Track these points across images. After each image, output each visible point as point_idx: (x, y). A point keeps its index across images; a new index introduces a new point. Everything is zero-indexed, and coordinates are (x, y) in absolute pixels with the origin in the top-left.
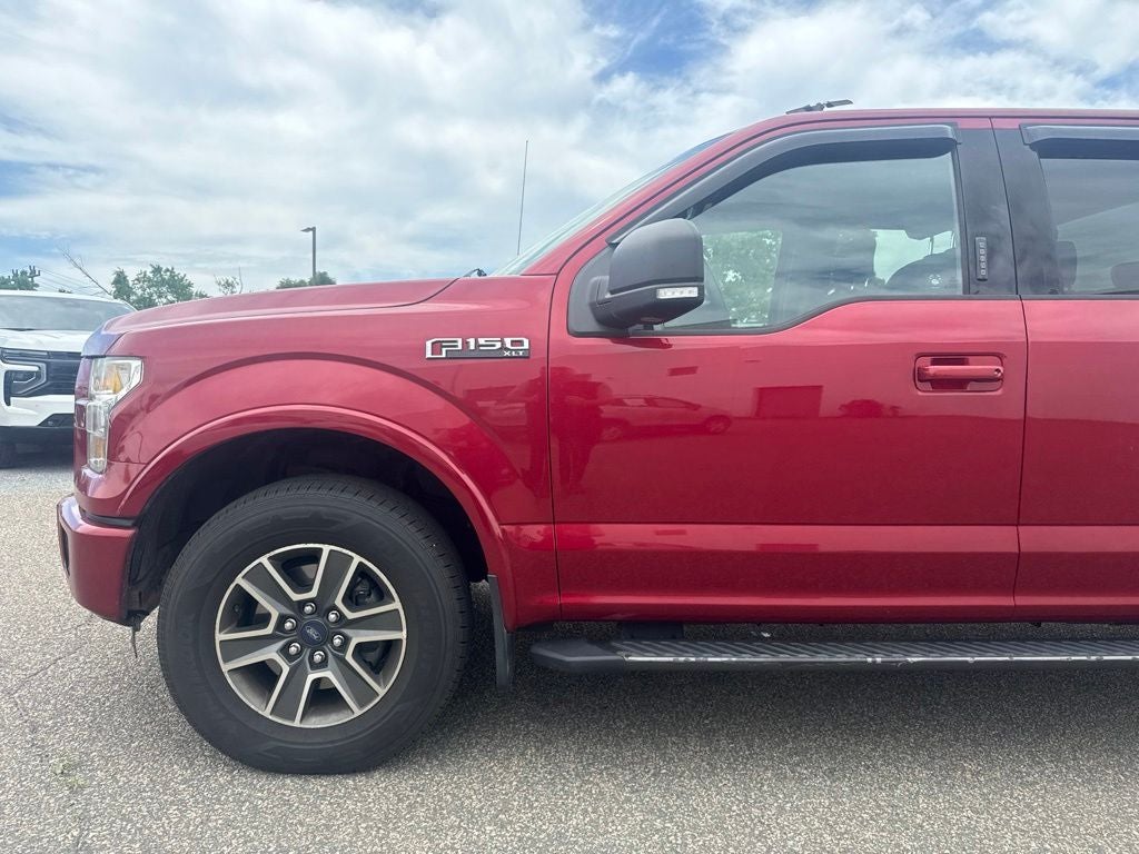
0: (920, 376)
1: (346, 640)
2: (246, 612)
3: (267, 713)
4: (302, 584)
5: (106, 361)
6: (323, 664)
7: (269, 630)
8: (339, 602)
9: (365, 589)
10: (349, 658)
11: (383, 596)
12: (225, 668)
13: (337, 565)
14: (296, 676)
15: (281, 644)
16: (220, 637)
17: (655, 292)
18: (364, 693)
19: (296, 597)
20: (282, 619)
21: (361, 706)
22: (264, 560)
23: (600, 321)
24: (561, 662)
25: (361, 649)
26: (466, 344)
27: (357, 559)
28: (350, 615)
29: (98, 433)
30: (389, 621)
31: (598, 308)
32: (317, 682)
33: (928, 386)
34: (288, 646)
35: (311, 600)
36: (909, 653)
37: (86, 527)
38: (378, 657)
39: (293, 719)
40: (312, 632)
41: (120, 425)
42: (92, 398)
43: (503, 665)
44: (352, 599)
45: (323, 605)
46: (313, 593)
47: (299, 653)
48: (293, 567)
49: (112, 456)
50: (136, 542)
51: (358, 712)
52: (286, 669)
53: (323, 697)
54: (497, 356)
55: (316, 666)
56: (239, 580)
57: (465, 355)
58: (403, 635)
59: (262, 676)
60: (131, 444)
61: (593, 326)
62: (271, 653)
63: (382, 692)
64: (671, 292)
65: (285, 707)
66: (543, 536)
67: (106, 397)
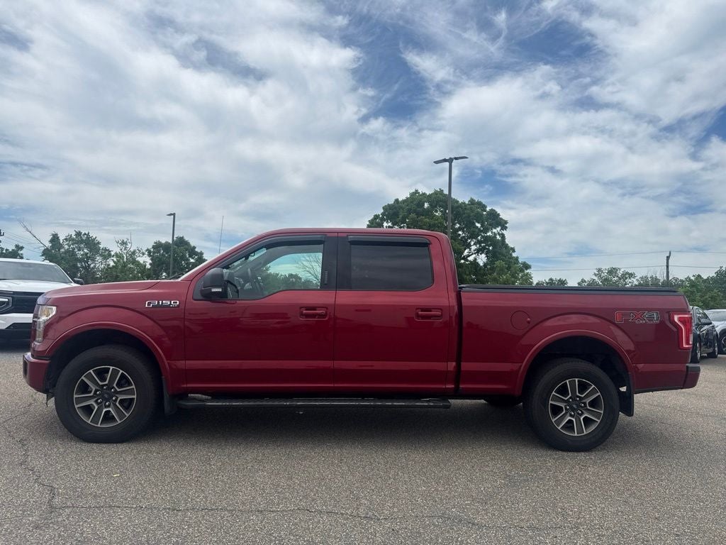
0: (302, 314)
1: (117, 398)
2: (84, 388)
3: (89, 422)
4: (103, 379)
5: (45, 307)
6: (109, 406)
7: (92, 394)
8: (115, 385)
9: (123, 381)
10: (117, 404)
11: (130, 384)
12: (76, 406)
13: (115, 373)
14: (99, 410)
15: (95, 399)
16: (75, 396)
17: (211, 290)
18: (121, 415)
19: (101, 383)
20: (96, 391)
21: (120, 420)
22: (91, 371)
23: (202, 296)
24: (186, 405)
25: (122, 402)
26: (158, 303)
27: (121, 371)
28: (118, 390)
29: (40, 330)
30: (131, 392)
31: (202, 292)
32: (108, 412)
33: (304, 317)
34: (98, 399)
35: (106, 385)
36: (298, 402)
37: (33, 360)
38: (127, 404)
39: (97, 424)
40: (106, 396)
41: (49, 326)
42: (39, 318)
43: (167, 408)
44: (119, 385)
45: (110, 386)
46: (107, 382)
47: (101, 402)
48: (102, 374)
49: (44, 337)
50: (50, 365)
51: (119, 422)
52: (96, 407)
53: (108, 417)
54: (168, 306)
55: (106, 407)
56: (83, 378)
57: (158, 306)
58: (135, 397)
59: (88, 410)
60: (51, 334)
61: (201, 298)
62: (92, 402)
63: (127, 415)
64: (214, 290)
65: (95, 420)
66: (181, 364)
67: (43, 318)
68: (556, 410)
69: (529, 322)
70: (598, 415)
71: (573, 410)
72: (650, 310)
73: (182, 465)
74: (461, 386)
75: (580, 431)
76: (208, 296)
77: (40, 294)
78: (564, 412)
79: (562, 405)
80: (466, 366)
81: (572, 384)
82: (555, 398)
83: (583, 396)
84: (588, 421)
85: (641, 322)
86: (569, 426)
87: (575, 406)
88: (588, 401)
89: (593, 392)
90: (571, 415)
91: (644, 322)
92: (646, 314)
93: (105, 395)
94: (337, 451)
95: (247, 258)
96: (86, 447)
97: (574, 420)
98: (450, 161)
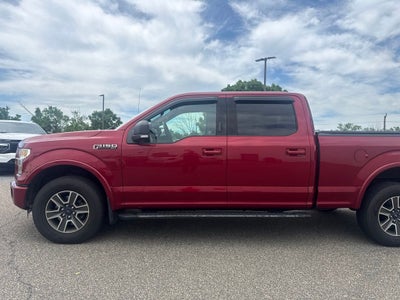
0: (204, 154)
1: (76, 213)
2: (53, 207)
3: (57, 230)
4: (65, 200)
5: (23, 149)
6: (70, 218)
7: (58, 210)
8: (74, 204)
9: (80, 201)
10: (76, 217)
11: (84, 203)
12: (48, 219)
13: (73, 196)
14: (64, 221)
15: (60, 214)
16: (47, 212)
17: (140, 136)
18: (79, 225)
19: (64, 203)
20: (61, 208)
22: (57, 194)
23: (134, 141)
24: (124, 218)
25: (79, 215)
26: (102, 146)
27: (78, 194)
28: (76, 207)
29: (20, 166)
30: (85, 209)
31: (133, 138)
32: (70, 223)
33: (206, 155)
34: (62, 214)
35: (68, 204)
36: (202, 215)
37: (17, 187)
38: (83, 217)
39: (63, 231)
41: (25, 164)
42: (19, 157)
43: (111, 219)
44: (77, 204)
45: (70, 205)
46: (68, 202)
47: (65, 216)
48: (64, 196)
50: (28, 190)
51: (78, 229)
52: (62, 220)
53: (70, 226)
54: (110, 148)
55: (68, 219)
56: (51, 199)
57: (102, 148)
58: (88, 212)
59: (56, 221)
60: (28, 168)
61: (132, 142)
62: (58, 216)
63: (84, 225)
64: (143, 136)
65: (61, 228)
66: (120, 189)
67: (22, 158)
68: (383, 218)
69: (367, 157)
73: (125, 263)
74: (318, 203)
76: (138, 141)
77: (19, 141)
78: (389, 220)
79: (387, 215)
80: (322, 189)
81: (395, 200)
82: (383, 210)
86: (392, 229)
87: (396, 216)
90: (393, 222)
93: (68, 211)
94: (231, 249)
95: (162, 114)
96: (56, 247)
97: (395, 225)
98: (265, 60)
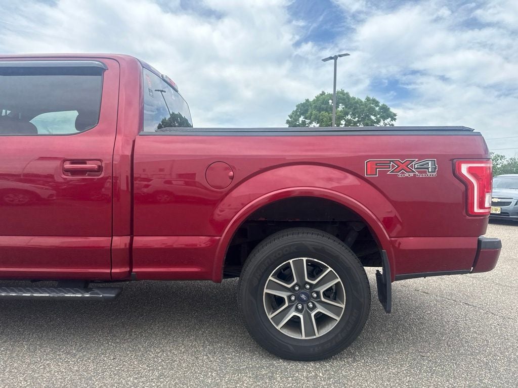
69: (232, 178)
70: (337, 310)
71: (302, 301)
72: (421, 157)
74: (134, 270)
75: (310, 332)
78: (287, 305)
79: (284, 295)
80: (140, 241)
81: (299, 264)
82: (273, 286)
83: (314, 282)
84: (322, 320)
85: (407, 175)
86: (294, 324)
87: (303, 296)
88: (322, 289)
89: (330, 277)
90: (297, 310)
91: (412, 175)
92: (416, 164)
97: (301, 316)
98: (335, 58)
